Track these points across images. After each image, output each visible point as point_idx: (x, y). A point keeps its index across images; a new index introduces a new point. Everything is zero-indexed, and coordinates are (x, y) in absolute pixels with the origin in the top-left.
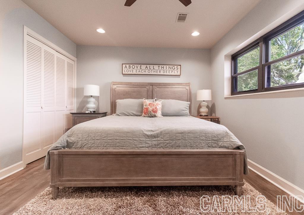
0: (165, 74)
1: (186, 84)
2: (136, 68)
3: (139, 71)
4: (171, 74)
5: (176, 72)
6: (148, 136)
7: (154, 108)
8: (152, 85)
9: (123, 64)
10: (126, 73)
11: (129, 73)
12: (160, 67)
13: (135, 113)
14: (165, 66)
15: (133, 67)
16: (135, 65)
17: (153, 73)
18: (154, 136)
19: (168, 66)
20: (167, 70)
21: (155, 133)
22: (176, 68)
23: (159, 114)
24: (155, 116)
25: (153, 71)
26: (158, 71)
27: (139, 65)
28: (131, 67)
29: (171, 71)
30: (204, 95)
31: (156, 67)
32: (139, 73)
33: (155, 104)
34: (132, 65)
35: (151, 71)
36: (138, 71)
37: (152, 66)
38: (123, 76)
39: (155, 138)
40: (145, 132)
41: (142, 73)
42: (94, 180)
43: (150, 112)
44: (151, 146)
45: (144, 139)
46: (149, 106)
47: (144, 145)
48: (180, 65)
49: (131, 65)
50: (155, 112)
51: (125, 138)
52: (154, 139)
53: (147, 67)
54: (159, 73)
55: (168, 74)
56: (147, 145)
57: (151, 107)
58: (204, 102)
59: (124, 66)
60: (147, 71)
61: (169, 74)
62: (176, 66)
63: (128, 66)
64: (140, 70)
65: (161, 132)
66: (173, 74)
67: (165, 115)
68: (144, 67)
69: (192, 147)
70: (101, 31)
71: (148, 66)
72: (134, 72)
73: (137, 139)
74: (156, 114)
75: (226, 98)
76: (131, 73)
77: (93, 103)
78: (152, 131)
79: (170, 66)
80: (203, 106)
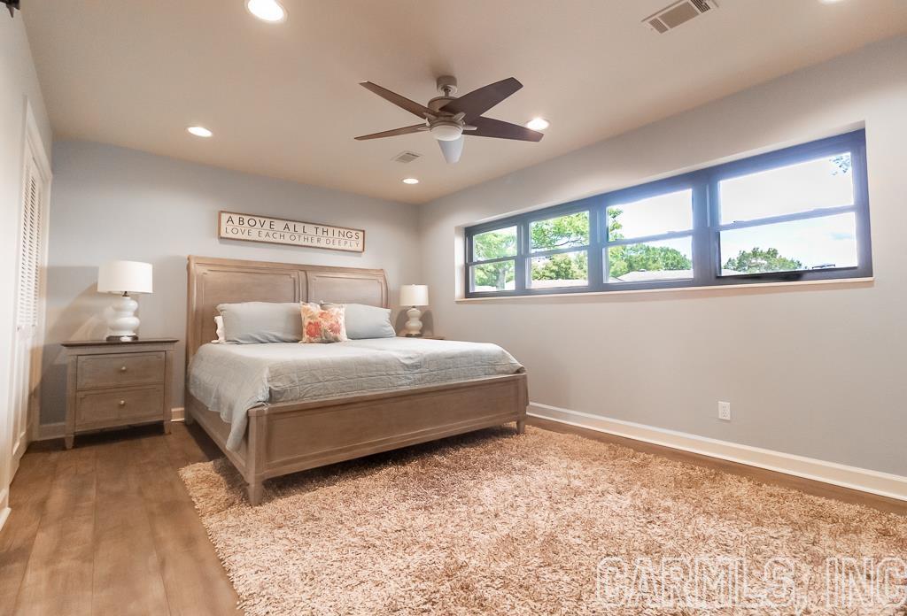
0: (331, 246)
1: (377, 271)
2: (258, 225)
3: (267, 235)
4: (342, 247)
5: (354, 244)
6: (407, 367)
7: (333, 322)
8: (305, 269)
9: (222, 212)
10: (230, 235)
11: (239, 236)
12: (320, 231)
13: (279, 335)
14: (330, 230)
15: (252, 222)
16: (257, 219)
17: (302, 242)
18: (416, 366)
19: (337, 230)
20: (334, 238)
21: (416, 360)
22: (354, 236)
23: (343, 335)
24: (336, 340)
25: (302, 238)
26: (315, 239)
27: (268, 221)
28: (246, 221)
29: (343, 242)
30: (417, 296)
31: (310, 229)
32: (267, 239)
33: (334, 314)
34: (250, 217)
35: (297, 237)
36: (264, 233)
37: (299, 227)
38: (220, 243)
39: (417, 368)
40: (402, 361)
41: (274, 240)
42: (332, 453)
43: (325, 331)
44: (414, 382)
45: (403, 372)
46: (320, 319)
47: (404, 382)
48: (364, 231)
49: (246, 219)
50: (337, 331)
51: (374, 373)
52: (417, 371)
53: (287, 227)
54: (315, 244)
55: (337, 246)
56: (408, 381)
57: (326, 320)
58: (414, 309)
59: (225, 217)
60: (287, 236)
61: (340, 248)
62: (354, 232)
63: (236, 218)
64: (271, 233)
65: (425, 359)
66: (347, 247)
67: (353, 337)
68: (279, 225)
69: (466, 377)
70: (200, 131)
71: (291, 225)
72: (254, 236)
73: (393, 373)
74: (338, 335)
75: (457, 302)
76: (245, 236)
77: (132, 314)
78: (411, 358)
79: (342, 231)
80: (413, 317)
